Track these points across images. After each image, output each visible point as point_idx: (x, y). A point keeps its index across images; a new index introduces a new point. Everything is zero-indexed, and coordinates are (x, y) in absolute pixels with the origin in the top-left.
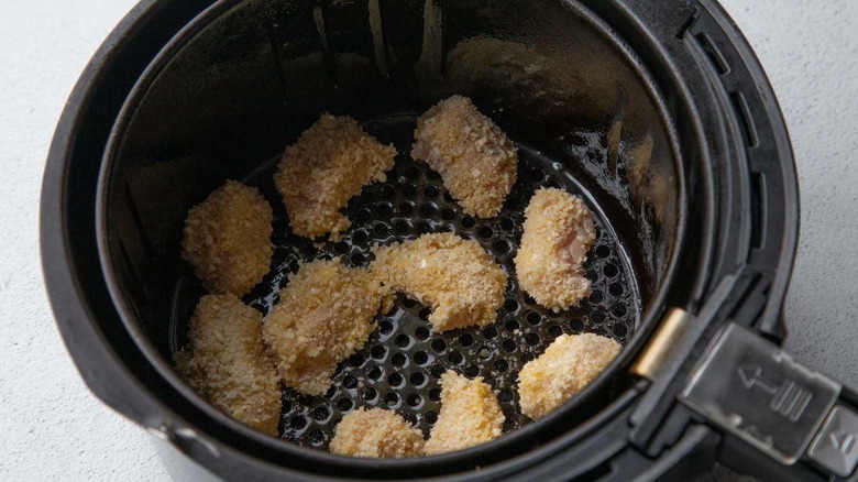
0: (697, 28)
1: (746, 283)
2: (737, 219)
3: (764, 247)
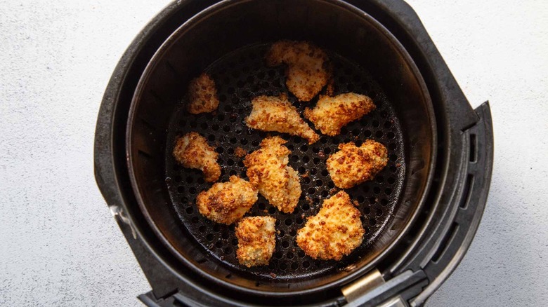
0: (474, 130)
1: (417, 280)
2: (433, 242)
3: (437, 262)
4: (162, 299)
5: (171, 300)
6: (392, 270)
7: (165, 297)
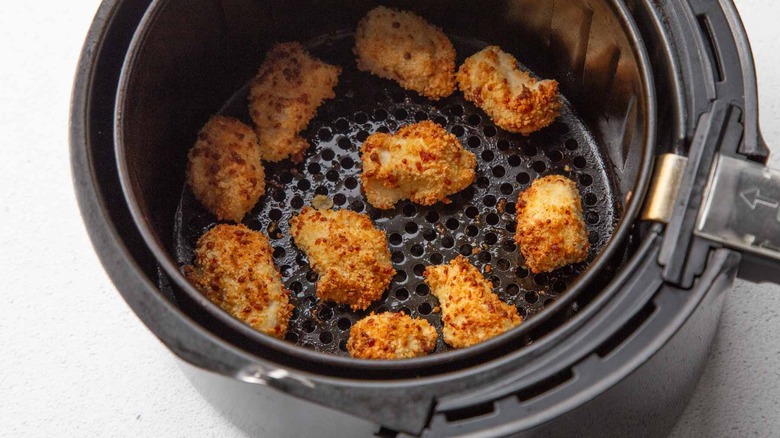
1: (722, 117)
3: (726, 79)
4: (426, 432)
5: (439, 420)
6: (682, 136)
7: (427, 424)
